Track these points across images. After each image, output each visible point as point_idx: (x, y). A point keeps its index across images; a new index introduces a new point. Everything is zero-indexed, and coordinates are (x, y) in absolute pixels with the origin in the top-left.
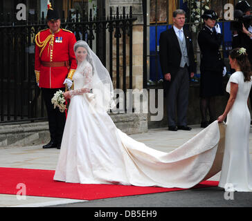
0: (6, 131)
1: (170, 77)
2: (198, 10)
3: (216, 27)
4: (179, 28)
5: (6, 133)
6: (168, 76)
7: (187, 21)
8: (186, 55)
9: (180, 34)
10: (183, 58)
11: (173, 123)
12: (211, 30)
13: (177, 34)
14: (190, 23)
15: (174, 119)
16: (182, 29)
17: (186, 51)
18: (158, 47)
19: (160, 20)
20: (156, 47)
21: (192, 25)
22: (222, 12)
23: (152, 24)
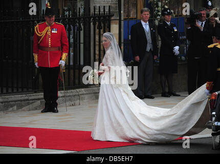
0: (16, 99)
2: (160, 9)
4: (145, 22)
5: (15, 101)
6: (138, 58)
7: (151, 17)
8: (151, 42)
9: (146, 27)
10: (148, 44)
12: (169, 23)
13: (144, 26)
14: (153, 18)
16: (148, 23)
17: (150, 39)
18: (130, 36)
19: (131, 16)
20: (128, 37)
21: (155, 20)
22: (177, 10)
23: (125, 19)
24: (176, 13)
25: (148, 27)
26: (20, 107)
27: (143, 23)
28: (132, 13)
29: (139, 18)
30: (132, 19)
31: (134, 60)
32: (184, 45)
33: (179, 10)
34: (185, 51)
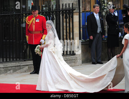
2: (106, 4)
3: (115, 13)
4: (96, 13)
5: (12, 67)
6: (92, 37)
7: (100, 10)
8: (100, 27)
9: (97, 17)
10: (98, 28)
11: (94, 61)
12: (113, 14)
13: (96, 16)
15: (94, 59)
16: (98, 14)
17: (100, 25)
18: (86, 23)
19: (87, 10)
20: (85, 23)
21: (102, 12)
22: (117, 5)
23: (83, 12)
24: (117, 7)
26: (15, 71)
27: (95, 14)
28: (87, 8)
29: (92, 11)
30: (88, 11)
31: (89, 39)
32: (122, 28)
33: (119, 5)
34: (123, 32)
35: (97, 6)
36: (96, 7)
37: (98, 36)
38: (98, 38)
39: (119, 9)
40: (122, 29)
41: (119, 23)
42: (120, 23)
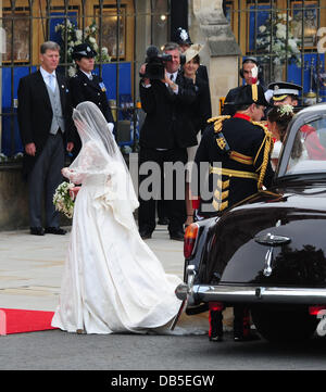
1: (34, 150)
6: (32, 148)
7: (62, 61)
8: (60, 114)
9: (51, 82)
10: (54, 118)
11: (38, 223)
12: (89, 75)
13: (46, 81)
14: (66, 64)
15: (38, 217)
16: (54, 73)
17: (60, 109)
18: (15, 101)
19: (19, 58)
20: (12, 101)
21: (68, 67)
22: (115, 47)
23: (7, 64)
24: (114, 54)
25: (55, 81)
28: (20, 51)
29: (34, 63)
30: (21, 63)
31: (24, 152)
32: (128, 122)
33: (120, 46)
34: (132, 134)
35: (53, 49)
36: (49, 52)
37: (51, 143)
38: (54, 152)
39: (121, 59)
40: (129, 126)
41: (118, 105)
42: (123, 105)
